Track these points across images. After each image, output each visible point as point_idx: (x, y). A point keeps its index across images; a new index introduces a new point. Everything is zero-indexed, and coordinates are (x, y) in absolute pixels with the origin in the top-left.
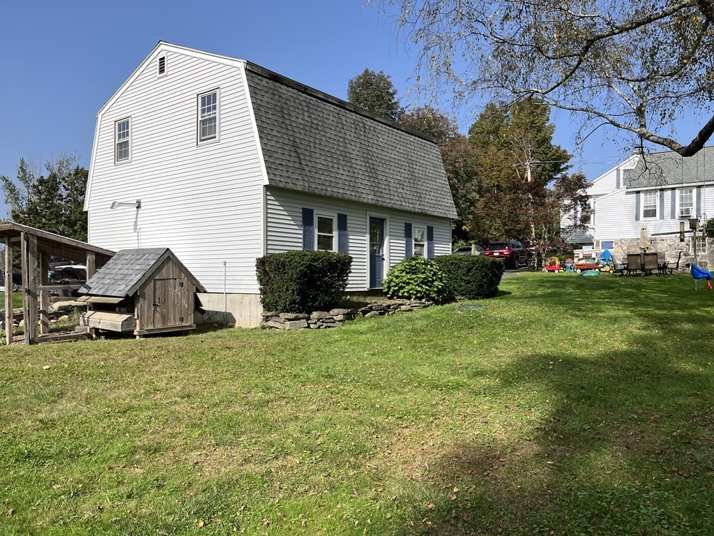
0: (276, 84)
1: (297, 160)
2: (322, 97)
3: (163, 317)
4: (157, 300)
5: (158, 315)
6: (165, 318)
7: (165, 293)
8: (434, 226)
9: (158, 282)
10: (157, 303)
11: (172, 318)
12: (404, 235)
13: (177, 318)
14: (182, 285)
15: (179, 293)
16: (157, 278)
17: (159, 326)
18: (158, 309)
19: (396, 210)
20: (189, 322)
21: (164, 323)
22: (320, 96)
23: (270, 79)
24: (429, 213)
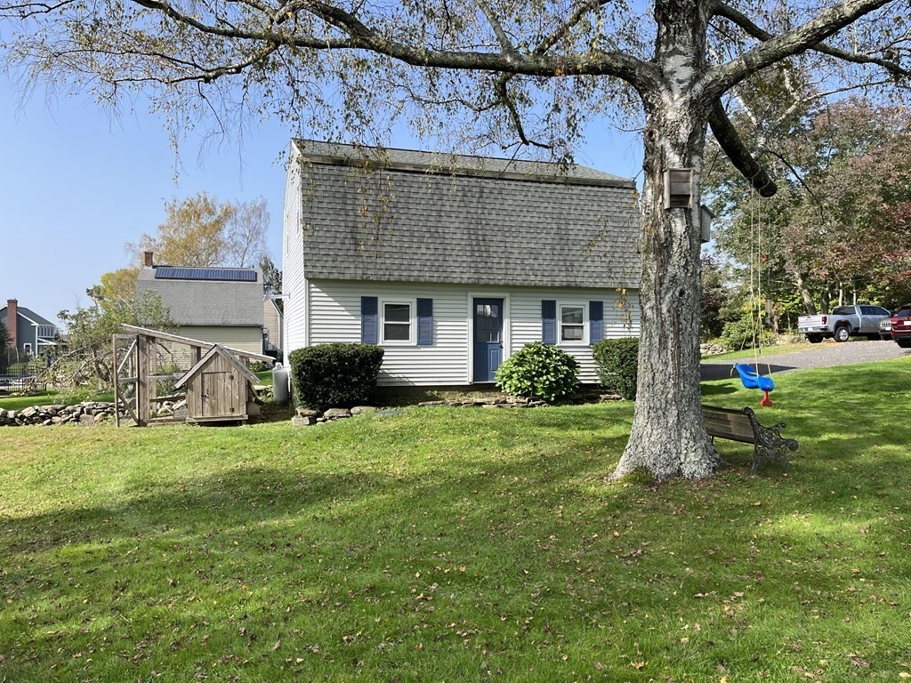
0: (343, 169)
1: (353, 247)
2: (412, 169)
3: (212, 407)
4: (206, 391)
5: (206, 406)
6: (213, 408)
7: (214, 384)
8: (604, 301)
9: (206, 376)
10: (205, 394)
11: (222, 408)
12: (540, 316)
13: (228, 408)
14: (232, 378)
15: (230, 387)
16: (205, 371)
17: (208, 415)
18: (207, 400)
19: (514, 286)
20: (241, 413)
21: (213, 413)
22: (408, 168)
23: (334, 165)
24: (583, 285)
